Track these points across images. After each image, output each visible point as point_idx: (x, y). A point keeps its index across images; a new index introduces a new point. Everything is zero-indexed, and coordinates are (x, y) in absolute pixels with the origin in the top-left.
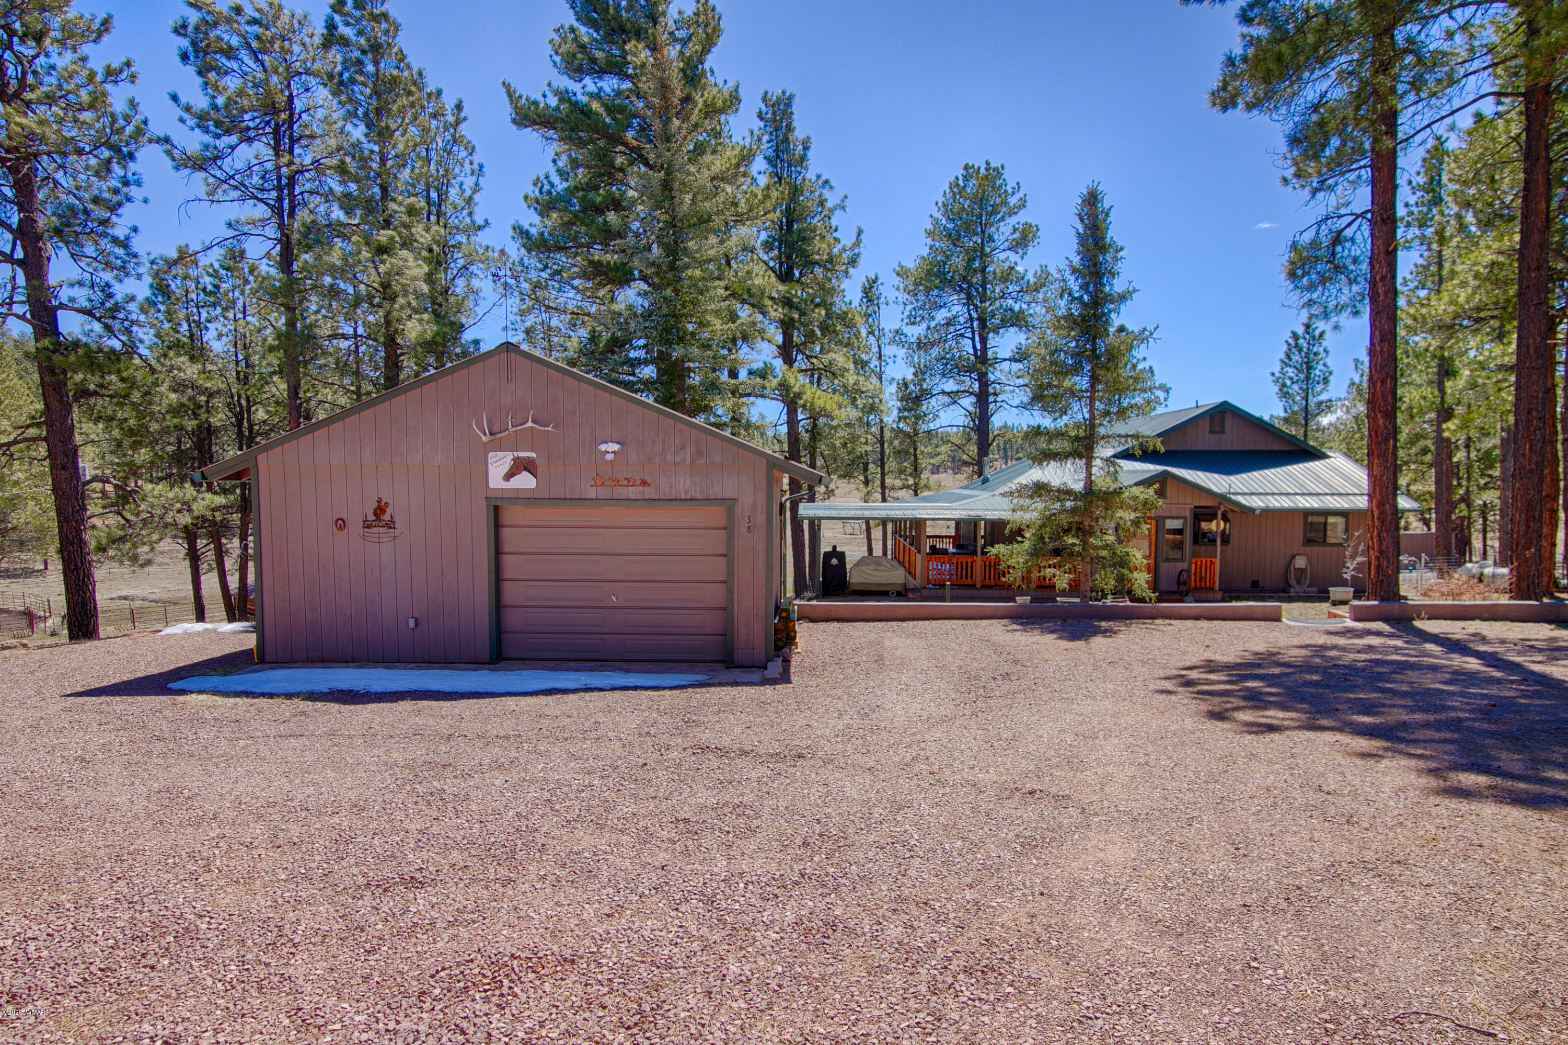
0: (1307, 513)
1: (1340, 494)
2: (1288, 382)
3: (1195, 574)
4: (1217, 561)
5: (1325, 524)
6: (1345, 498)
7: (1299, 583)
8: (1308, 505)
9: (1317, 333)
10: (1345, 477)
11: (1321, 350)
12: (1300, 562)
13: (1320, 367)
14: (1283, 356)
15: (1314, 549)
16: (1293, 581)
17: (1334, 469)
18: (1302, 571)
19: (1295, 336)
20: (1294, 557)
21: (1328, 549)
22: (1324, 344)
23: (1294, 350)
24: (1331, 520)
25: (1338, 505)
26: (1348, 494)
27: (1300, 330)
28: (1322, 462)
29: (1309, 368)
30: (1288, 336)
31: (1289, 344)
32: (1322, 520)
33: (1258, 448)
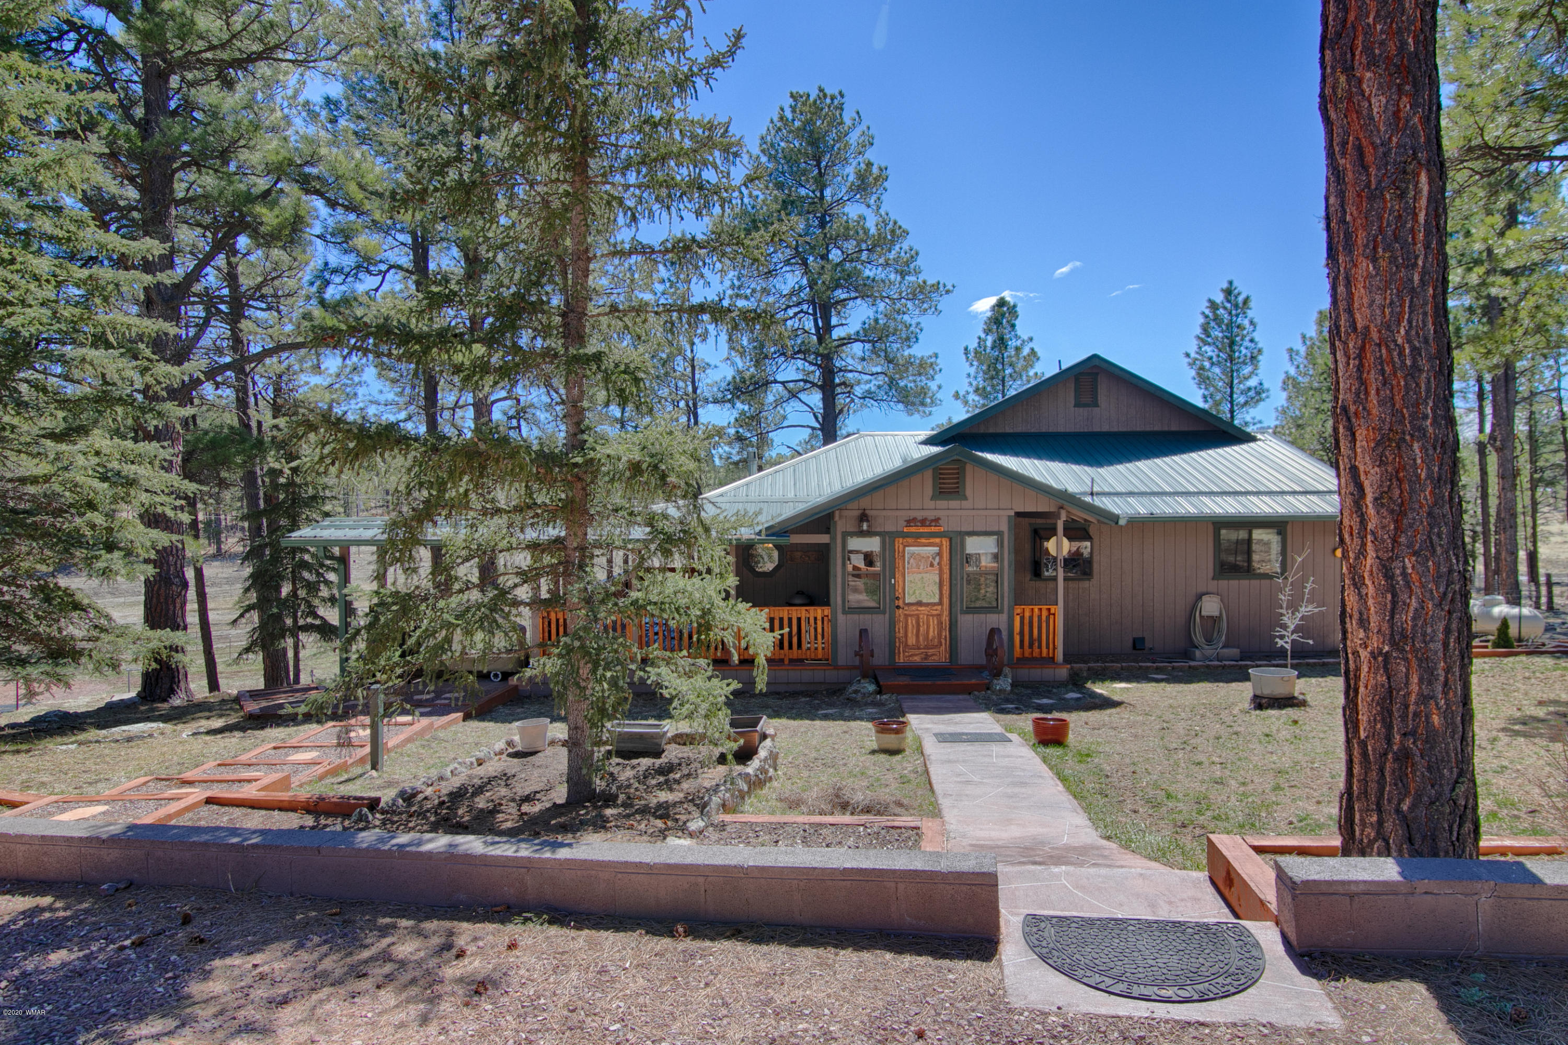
0: (1219, 524)
1: (1270, 493)
2: (1207, 364)
3: (1022, 633)
4: (1059, 610)
5: (1249, 541)
6: (1278, 499)
7: (1209, 641)
8: (1218, 511)
9: (1240, 299)
10: (1280, 469)
11: (1246, 323)
12: (1210, 607)
13: (1246, 343)
14: (1198, 331)
15: (1234, 585)
16: (1199, 638)
17: (1262, 458)
18: (1214, 621)
19: (1213, 305)
20: (1199, 597)
21: (1255, 583)
22: (1250, 313)
23: (1212, 324)
24: (1258, 534)
25: (1267, 510)
26: (1283, 493)
27: (1219, 298)
28: (1244, 446)
29: (1232, 343)
30: (1204, 306)
31: (1206, 317)
32: (1243, 534)
33: (1148, 429)
